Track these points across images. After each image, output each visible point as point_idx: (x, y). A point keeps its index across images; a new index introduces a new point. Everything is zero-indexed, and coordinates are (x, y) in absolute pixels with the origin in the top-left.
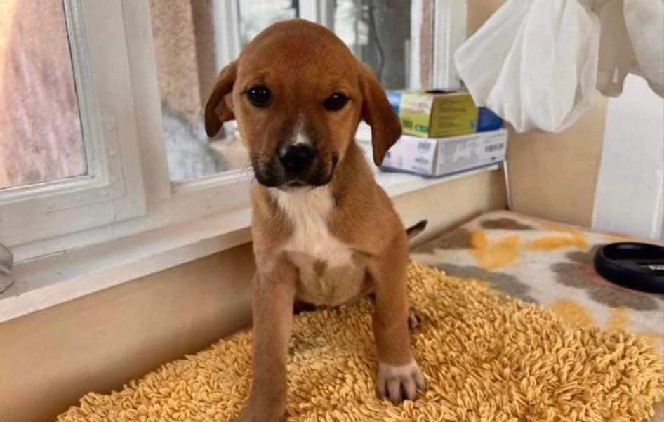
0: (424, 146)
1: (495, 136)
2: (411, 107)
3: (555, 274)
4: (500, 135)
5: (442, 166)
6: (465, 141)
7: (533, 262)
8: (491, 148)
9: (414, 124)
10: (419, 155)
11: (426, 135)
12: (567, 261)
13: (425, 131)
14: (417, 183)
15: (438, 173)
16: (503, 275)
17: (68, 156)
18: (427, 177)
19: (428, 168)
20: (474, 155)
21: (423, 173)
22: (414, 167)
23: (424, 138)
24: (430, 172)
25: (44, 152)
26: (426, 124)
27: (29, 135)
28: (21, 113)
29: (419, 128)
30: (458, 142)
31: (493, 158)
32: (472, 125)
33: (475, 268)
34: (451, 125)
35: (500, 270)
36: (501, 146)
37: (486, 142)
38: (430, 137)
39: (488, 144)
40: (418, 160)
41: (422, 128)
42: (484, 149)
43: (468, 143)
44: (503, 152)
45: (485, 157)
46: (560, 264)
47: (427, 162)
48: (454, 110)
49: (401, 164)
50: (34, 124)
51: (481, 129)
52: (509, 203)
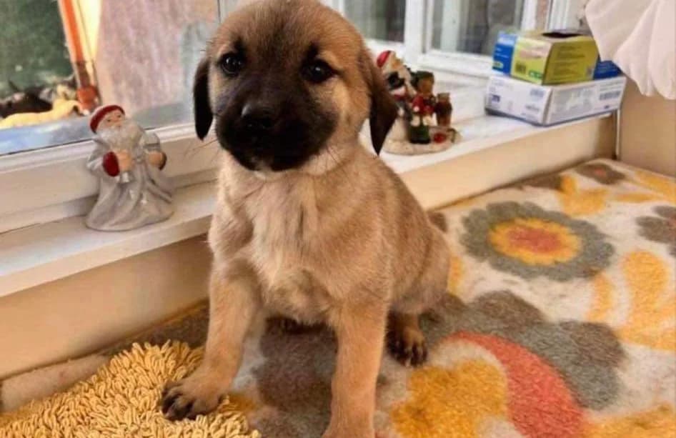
0: (536, 93)
1: (611, 84)
2: (527, 51)
3: (639, 228)
4: (617, 83)
5: (553, 115)
6: (580, 89)
7: (619, 213)
8: (606, 96)
9: (528, 69)
10: (531, 103)
11: (540, 82)
12: (655, 215)
13: (540, 78)
14: (526, 130)
15: (548, 122)
16: (584, 223)
17: (169, 67)
18: (536, 125)
19: (539, 117)
20: (587, 103)
21: (532, 120)
22: (523, 114)
23: (537, 85)
24: (540, 121)
25: (147, 62)
26: (541, 69)
27: (133, 44)
28: (126, 23)
29: (532, 74)
30: (573, 90)
31: (607, 107)
32: (589, 71)
33: (558, 214)
34: (567, 72)
35: (584, 218)
36: (618, 94)
37: (601, 90)
38: (543, 84)
39: (604, 92)
40: (529, 107)
41: (536, 73)
42: (598, 98)
43: (582, 92)
44: (618, 100)
45: (597, 105)
46: (648, 218)
47: (537, 110)
48: (572, 56)
49: (510, 108)
50: (138, 34)
51: (598, 76)
52: (617, 152)
